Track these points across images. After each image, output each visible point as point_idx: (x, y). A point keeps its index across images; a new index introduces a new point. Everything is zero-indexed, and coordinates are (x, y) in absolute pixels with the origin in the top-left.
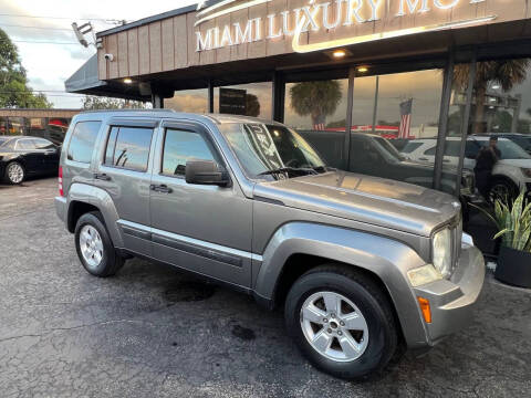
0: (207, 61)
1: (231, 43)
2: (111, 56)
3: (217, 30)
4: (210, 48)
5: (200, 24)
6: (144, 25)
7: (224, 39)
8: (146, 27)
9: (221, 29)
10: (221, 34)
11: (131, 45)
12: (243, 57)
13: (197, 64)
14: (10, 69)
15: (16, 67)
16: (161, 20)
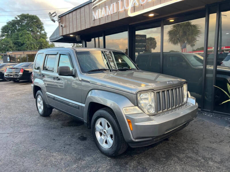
0: (97, 24)
1: (105, 15)
2: (63, 25)
3: (100, 10)
4: (97, 18)
5: (94, 8)
6: (74, 11)
7: (103, 13)
8: (75, 11)
9: (102, 9)
10: (101, 12)
11: (70, 20)
12: (110, 21)
13: (93, 26)
14: (40, 33)
15: (43, 32)
16: (80, 8)
